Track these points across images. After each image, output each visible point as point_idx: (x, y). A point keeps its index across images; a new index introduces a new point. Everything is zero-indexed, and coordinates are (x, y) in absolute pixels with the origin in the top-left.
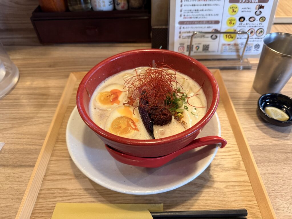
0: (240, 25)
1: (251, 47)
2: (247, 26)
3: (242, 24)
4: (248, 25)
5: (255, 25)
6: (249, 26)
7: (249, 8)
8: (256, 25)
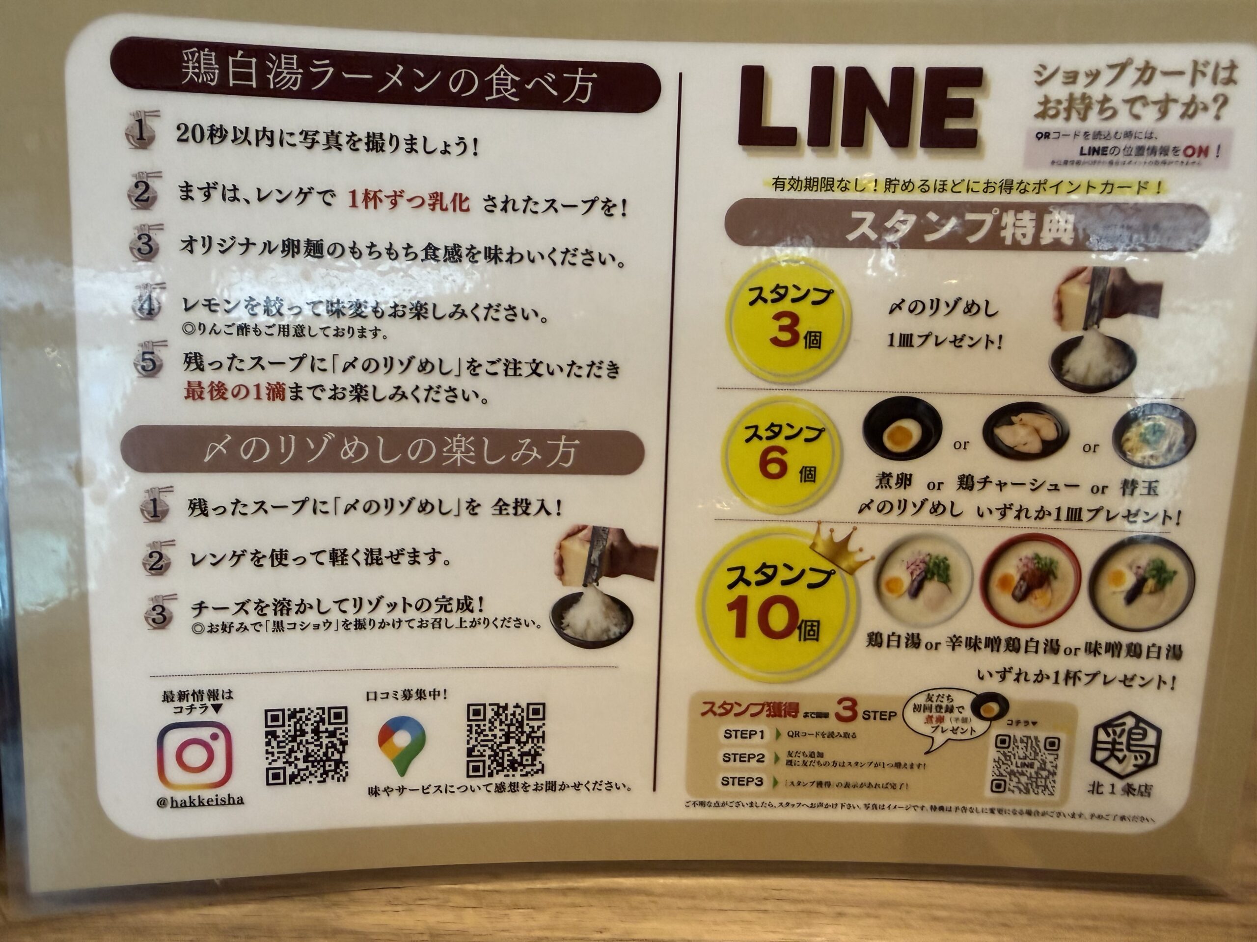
0: (894, 494)
1: (1053, 744)
2: (967, 501)
3: (905, 480)
4: (991, 497)
5: (1067, 499)
6: (1004, 511)
7: (971, 309)
8: (1083, 499)
